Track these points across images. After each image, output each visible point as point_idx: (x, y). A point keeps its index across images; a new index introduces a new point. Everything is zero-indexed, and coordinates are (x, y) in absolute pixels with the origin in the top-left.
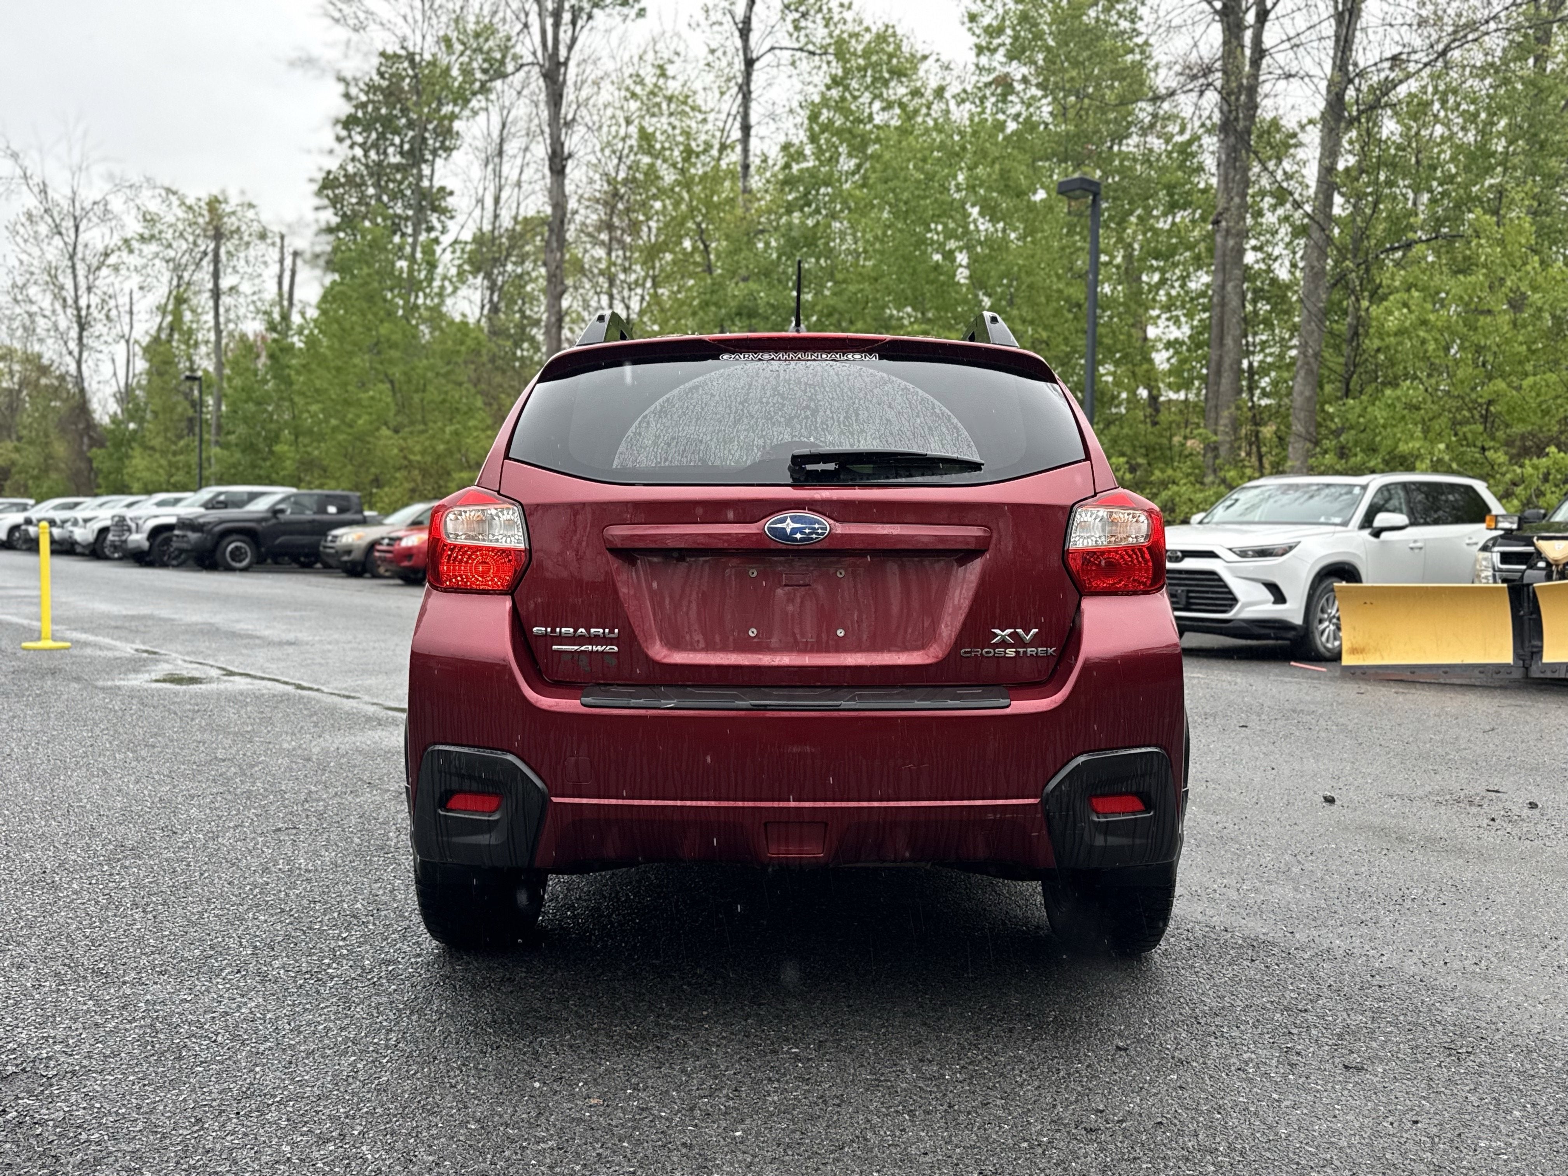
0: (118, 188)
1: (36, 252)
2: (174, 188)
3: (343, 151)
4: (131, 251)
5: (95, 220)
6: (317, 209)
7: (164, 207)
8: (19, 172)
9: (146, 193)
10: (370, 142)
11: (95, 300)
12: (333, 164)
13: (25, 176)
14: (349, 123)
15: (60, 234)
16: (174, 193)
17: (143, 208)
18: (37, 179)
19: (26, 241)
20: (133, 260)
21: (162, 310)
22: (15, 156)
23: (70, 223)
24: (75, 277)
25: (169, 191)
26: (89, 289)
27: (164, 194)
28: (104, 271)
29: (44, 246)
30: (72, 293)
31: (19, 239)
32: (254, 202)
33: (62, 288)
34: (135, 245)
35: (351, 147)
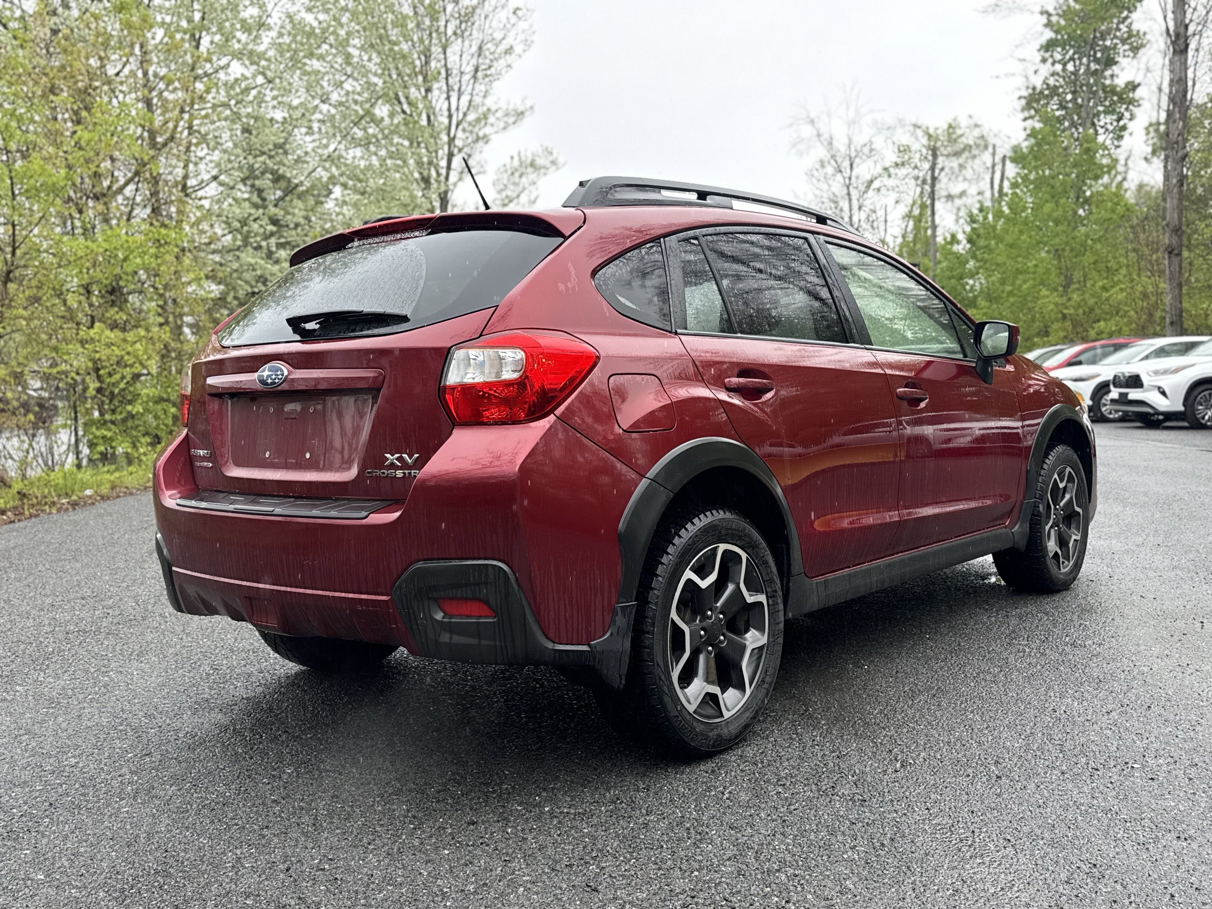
0: (879, 131)
1: (825, 187)
2: (919, 124)
3: (1045, 70)
4: (890, 176)
5: (864, 157)
6: (1025, 119)
7: (912, 139)
8: (815, 133)
9: (899, 131)
10: (1067, 57)
11: (863, 215)
12: (1038, 82)
13: (819, 135)
14: (1049, 46)
15: (841, 171)
16: (919, 127)
17: (898, 143)
18: (826, 136)
19: (819, 180)
20: (890, 182)
21: (909, 216)
22: (812, 122)
23: (847, 164)
24: (850, 200)
25: (916, 126)
26: (860, 208)
27: (912, 129)
28: (871, 193)
29: (830, 182)
30: (848, 213)
31: (814, 181)
32: (980, 123)
33: (841, 210)
34: (892, 170)
35: (1053, 64)
